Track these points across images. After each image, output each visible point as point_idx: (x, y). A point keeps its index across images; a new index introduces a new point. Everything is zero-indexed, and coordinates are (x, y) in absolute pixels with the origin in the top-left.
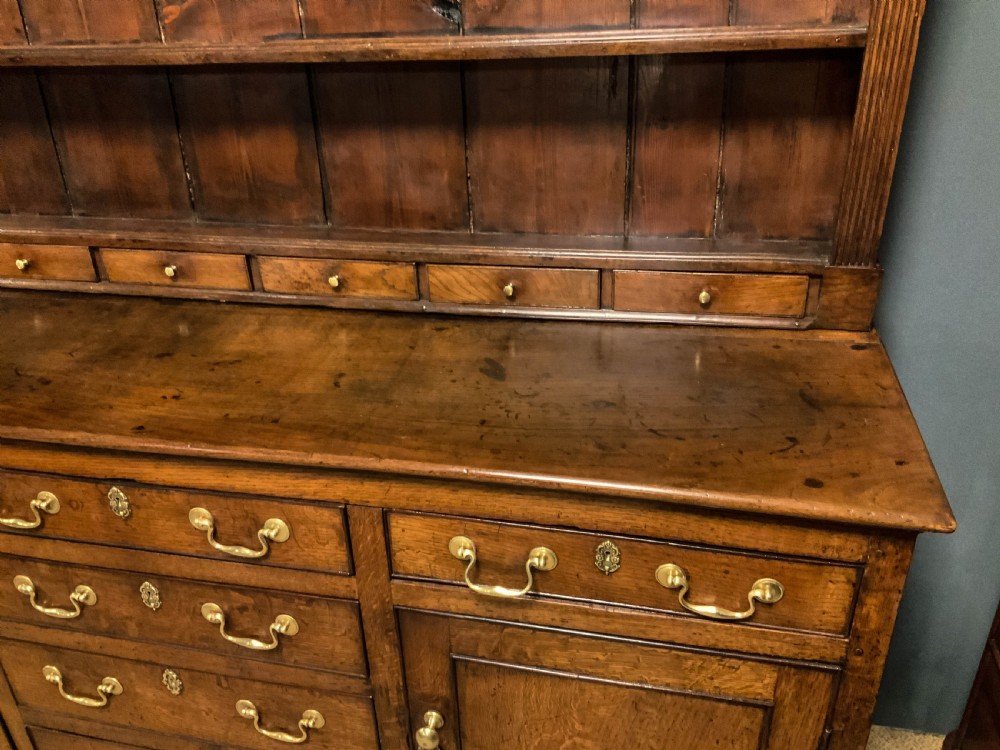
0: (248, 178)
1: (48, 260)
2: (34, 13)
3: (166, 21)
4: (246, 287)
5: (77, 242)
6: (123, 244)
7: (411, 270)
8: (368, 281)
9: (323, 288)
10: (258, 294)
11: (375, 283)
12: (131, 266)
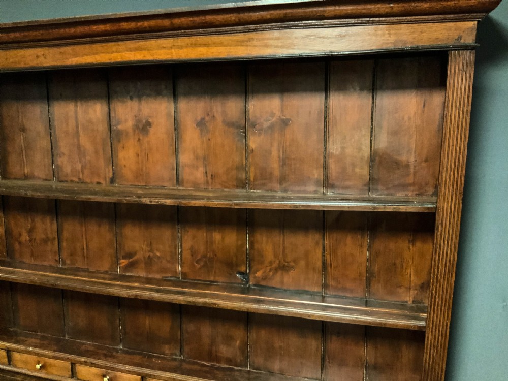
0: (147, 333)
1: (51, 365)
2: (65, 254)
3: (121, 265)
5: (65, 359)
6: (86, 363)
12: (89, 374)
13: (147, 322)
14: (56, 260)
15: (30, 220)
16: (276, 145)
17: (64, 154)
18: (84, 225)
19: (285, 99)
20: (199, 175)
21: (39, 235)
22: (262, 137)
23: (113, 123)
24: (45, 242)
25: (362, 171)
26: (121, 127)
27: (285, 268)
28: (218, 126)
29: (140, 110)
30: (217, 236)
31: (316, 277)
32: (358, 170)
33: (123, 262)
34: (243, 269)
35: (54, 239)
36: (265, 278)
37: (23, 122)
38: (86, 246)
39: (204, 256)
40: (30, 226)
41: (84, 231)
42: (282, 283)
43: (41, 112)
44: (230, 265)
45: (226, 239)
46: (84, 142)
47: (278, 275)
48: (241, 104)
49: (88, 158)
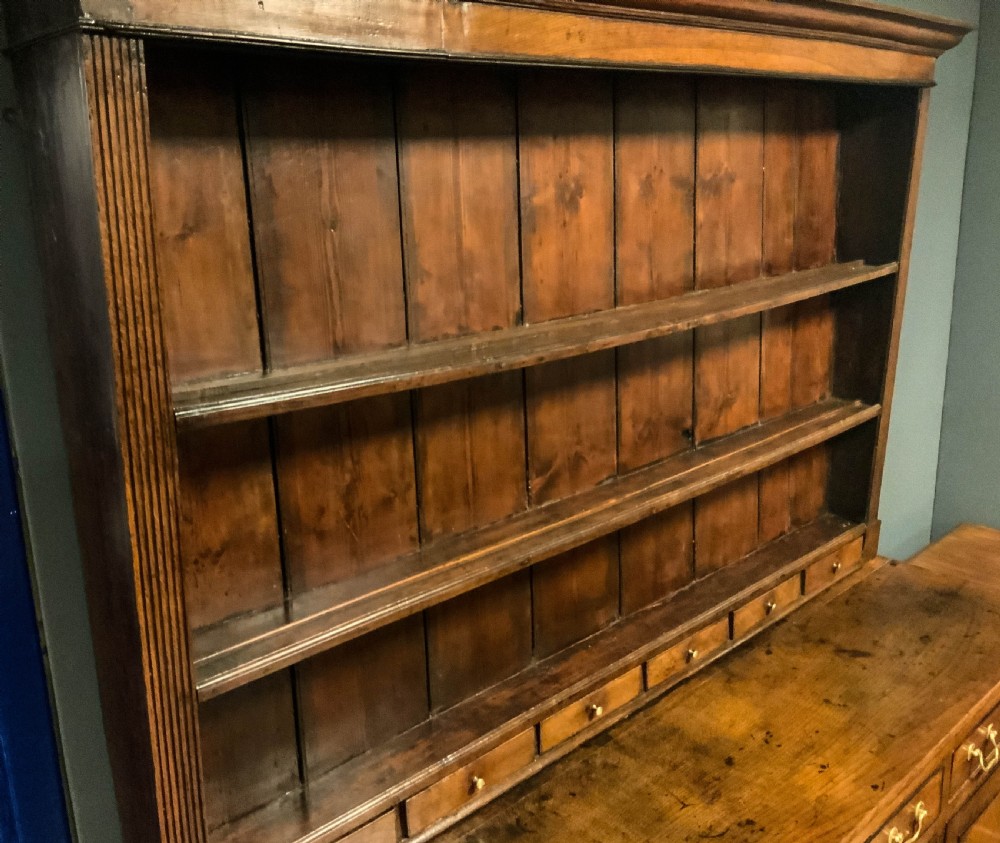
0: (575, 604)
1: (495, 764)
2: (431, 518)
3: (534, 492)
4: (637, 693)
5: (523, 727)
6: (561, 705)
7: (727, 620)
8: (705, 644)
9: (682, 666)
10: (644, 695)
11: (707, 641)
12: (563, 726)
13: (575, 584)
15: (349, 463)
16: (723, 212)
17: (428, 274)
18: (467, 427)
19: (731, 140)
20: (643, 278)
21: (372, 490)
22: (711, 202)
23: (524, 193)
24: (387, 503)
25: (789, 241)
26: (537, 200)
27: (727, 404)
28: (665, 187)
29: (567, 162)
30: (663, 379)
31: (753, 402)
32: (786, 240)
33: (536, 483)
34: (689, 423)
35: (408, 487)
36: (712, 426)
37: (331, 198)
38: (473, 475)
39: (649, 422)
40: (348, 477)
41: (468, 443)
42: (726, 426)
43: (380, 173)
44: (676, 423)
45: (672, 381)
46: (471, 239)
47: (722, 419)
48: (690, 148)
49: (477, 276)
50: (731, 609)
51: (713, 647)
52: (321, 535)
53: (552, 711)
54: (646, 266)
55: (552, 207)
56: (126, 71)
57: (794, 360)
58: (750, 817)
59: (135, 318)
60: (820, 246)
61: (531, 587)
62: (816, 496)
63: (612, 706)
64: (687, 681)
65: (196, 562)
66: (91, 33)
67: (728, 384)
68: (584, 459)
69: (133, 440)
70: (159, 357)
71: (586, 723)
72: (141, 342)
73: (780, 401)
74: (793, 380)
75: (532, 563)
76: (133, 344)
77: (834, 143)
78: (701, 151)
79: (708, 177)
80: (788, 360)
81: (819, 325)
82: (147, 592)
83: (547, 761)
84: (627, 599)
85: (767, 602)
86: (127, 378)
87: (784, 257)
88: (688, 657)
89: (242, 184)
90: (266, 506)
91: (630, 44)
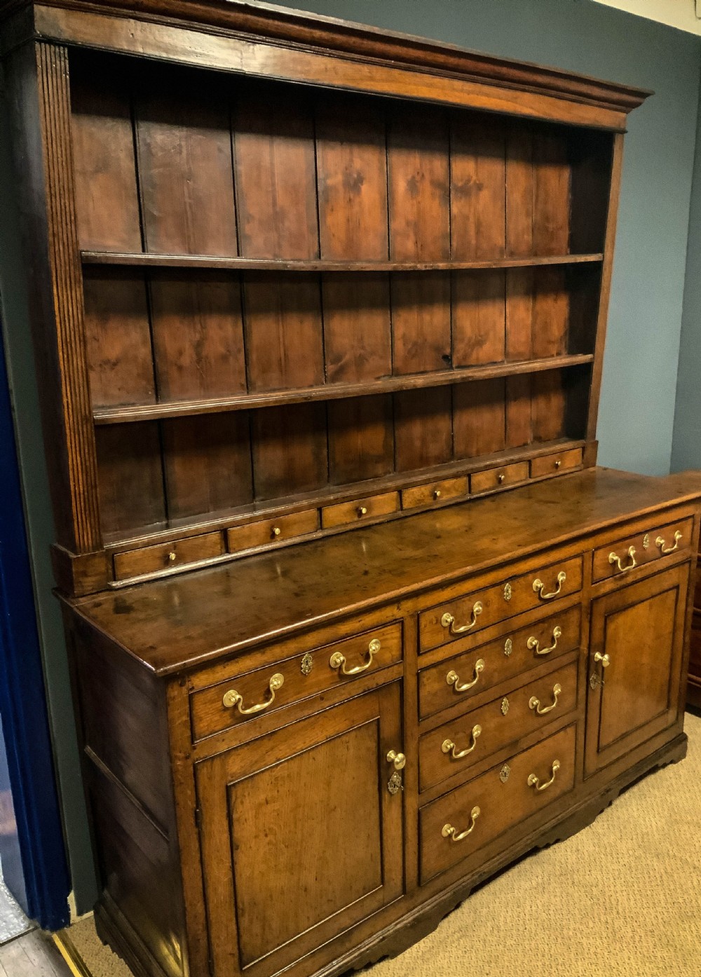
0: (360, 455)
1: (289, 525)
2: (254, 374)
3: (329, 373)
4: (394, 510)
5: (310, 507)
6: (337, 502)
7: (465, 479)
8: (448, 491)
9: (429, 500)
10: (400, 512)
11: (451, 490)
12: (338, 515)
13: (359, 442)
14: (242, 385)
15: (198, 327)
16: (472, 210)
17: (253, 218)
18: (281, 323)
19: (479, 162)
20: (410, 246)
21: (215, 348)
22: (462, 201)
23: (320, 176)
24: (224, 358)
25: (528, 238)
26: (330, 182)
27: (479, 343)
28: (427, 187)
29: (351, 160)
30: (427, 317)
31: (500, 347)
32: (526, 237)
33: (331, 368)
34: (448, 351)
35: (239, 351)
36: (465, 357)
37: (188, 163)
38: (285, 354)
39: (415, 344)
40: (198, 336)
41: (281, 332)
42: (477, 359)
43: (220, 150)
44: (438, 349)
45: (434, 320)
46: (283, 200)
47: (475, 352)
48: (445, 164)
49: (287, 224)
50: (470, 472)
51: (454, 494)
52: (180, 368)
53: (331, 503)
54: (412, 238)
55: (341, 188)
56: (58, 62)
57: (534, 323)
58: (437, 554)
59: (60, 194)
60: (554, 245)
61: (328, 435)
62: (555, 424)
63: (375, 513)
64: (433, 510)
65: (101, 365)
66: (40, 41)
67: (479, 331)
68: (367, 360)
69: (58, 262)
70: (73, 218)
71: (356, 519)
72: (63, 208)
73: (522, 349)
74: (534, 336)
75: (313, 400)
76: (59, 208)
77: (566, 174)
78: (453, 166)
79: (460, 184)
80: (529, 321)
81: (555, 300)
82: (65, 351)
83: (326, 533)
84: (399, 460)
85: (499, 475)
86: (55, 227)
87: (523, 248)
88: (435, 496)
89: (132, 146)
90: (144, 343)
91: (371, 79)
